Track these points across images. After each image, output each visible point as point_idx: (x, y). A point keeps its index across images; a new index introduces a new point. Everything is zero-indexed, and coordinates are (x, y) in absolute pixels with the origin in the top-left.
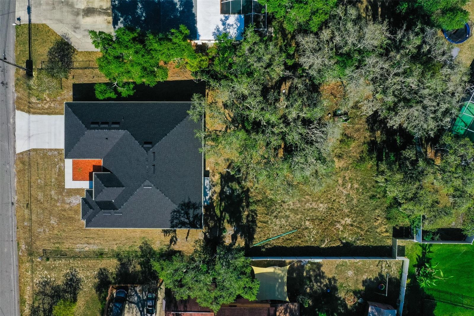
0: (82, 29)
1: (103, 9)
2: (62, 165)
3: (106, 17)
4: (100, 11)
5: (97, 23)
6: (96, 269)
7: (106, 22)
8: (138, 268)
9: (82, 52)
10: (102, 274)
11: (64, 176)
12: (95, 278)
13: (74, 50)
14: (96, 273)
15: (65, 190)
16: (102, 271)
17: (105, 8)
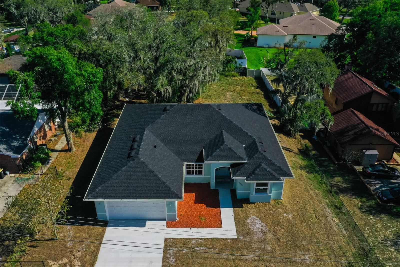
6: (365, 217)
8: (338, 179)
10: (370, 211)
12: (382, 218)
14: (372, 218)
16: (363, 212)
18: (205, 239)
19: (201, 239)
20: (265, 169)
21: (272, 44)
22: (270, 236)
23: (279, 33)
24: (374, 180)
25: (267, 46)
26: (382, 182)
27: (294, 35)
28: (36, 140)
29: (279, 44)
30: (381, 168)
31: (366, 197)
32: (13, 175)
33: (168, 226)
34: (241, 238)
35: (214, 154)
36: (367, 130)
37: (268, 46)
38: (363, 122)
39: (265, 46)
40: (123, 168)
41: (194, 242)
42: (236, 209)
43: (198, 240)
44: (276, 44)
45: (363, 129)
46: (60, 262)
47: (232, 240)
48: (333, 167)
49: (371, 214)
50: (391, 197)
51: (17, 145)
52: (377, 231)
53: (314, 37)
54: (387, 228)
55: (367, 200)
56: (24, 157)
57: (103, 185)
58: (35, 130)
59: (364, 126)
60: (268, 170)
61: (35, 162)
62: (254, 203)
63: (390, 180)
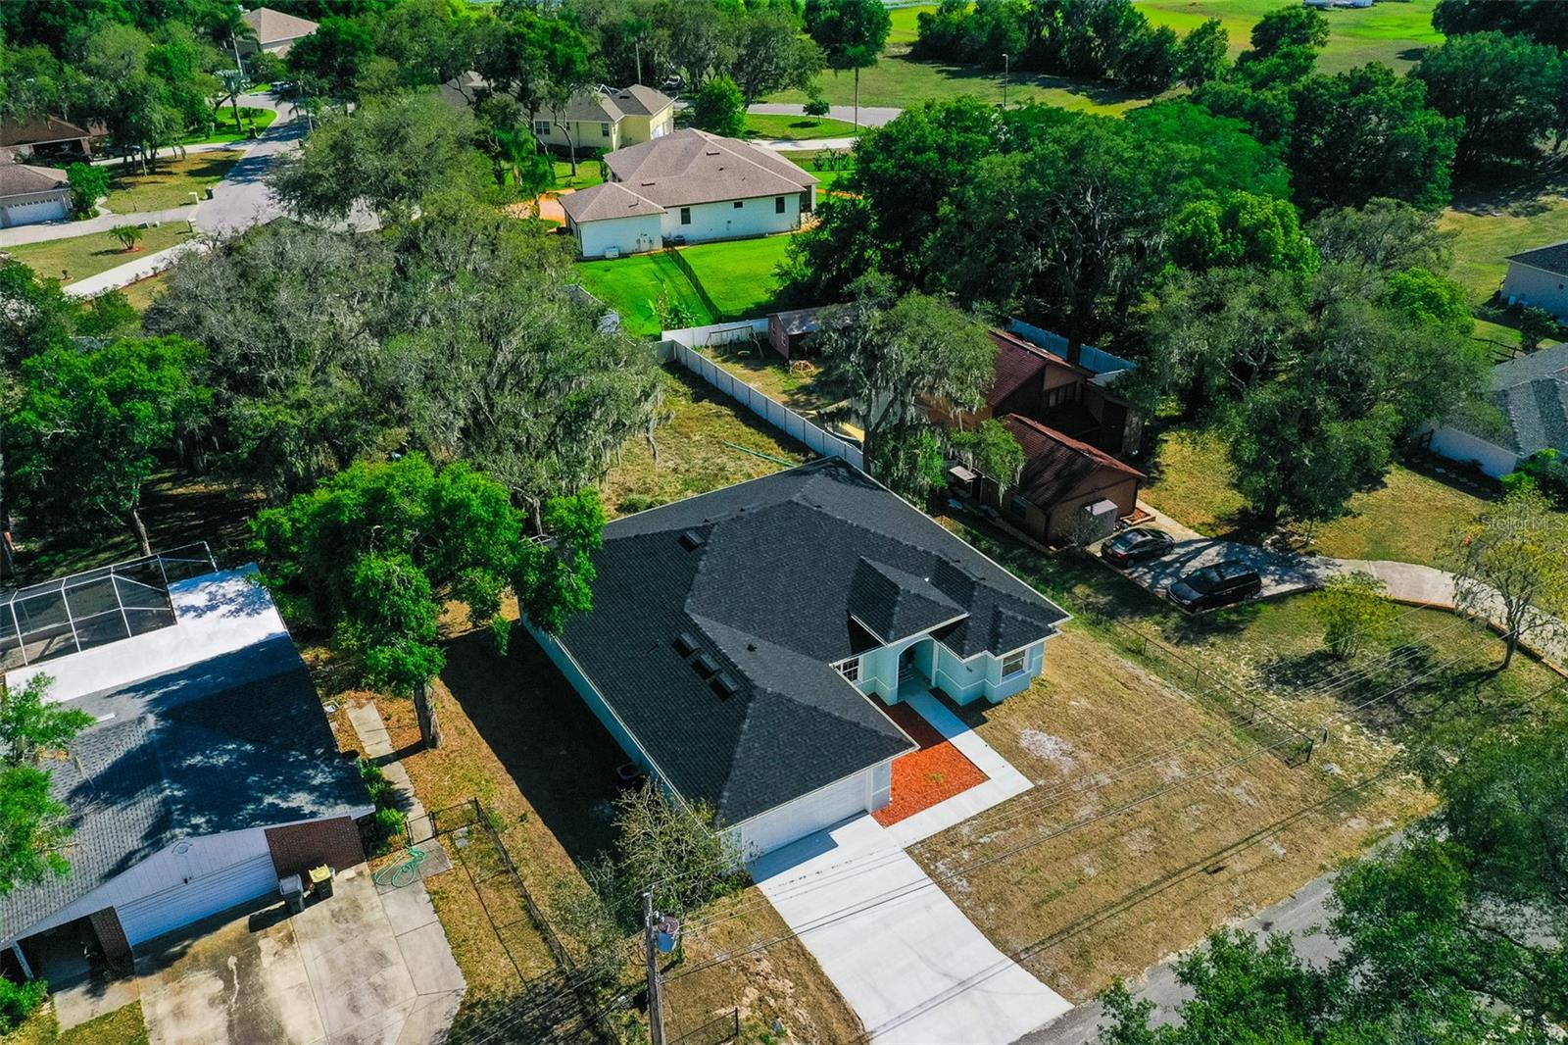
0: (355, 1022)
1: (229, 986)
3: (266, 960)
4: (241, 993)
5: (304, 978)
7: (287, 952)
9: (467, 975)
11: (1000, 808)
13: (468, 1006)
17: (220, 984)
18: (980, 815)
19: (974, 818)
20: (1014, 618)
21: (629, 245)
22: (1084, 755)
23: (640, 209)
25: (616, 253)
26: (1151, 569)
27: (681, 208)
29: (648, 241)
30: (1140, 539)
31: (1158, 612)
32: (349, 873)
33: (884, 822)
34: (1041, 782)
35: (895, 621)
36: (1080, 460)
37: (619, 251)
38: (1062, 444)
39: (608, 254)
40: (745, 727)
41: (966, 830)
42: (978, 728)
43: (969, 823)
44: (639, 241)
45: (1071, 461)
47: (1029, 793)
48: (1050, 565)
49: (1191, 643)
50: (1196, 595)
52: (1227, 673)
53: (738, 205)
54: (1235, 659)
55: (1165, 617)
57: (729, 784)
59: (1069, 452)
60: (1020, 618)
62: (1000, 703)
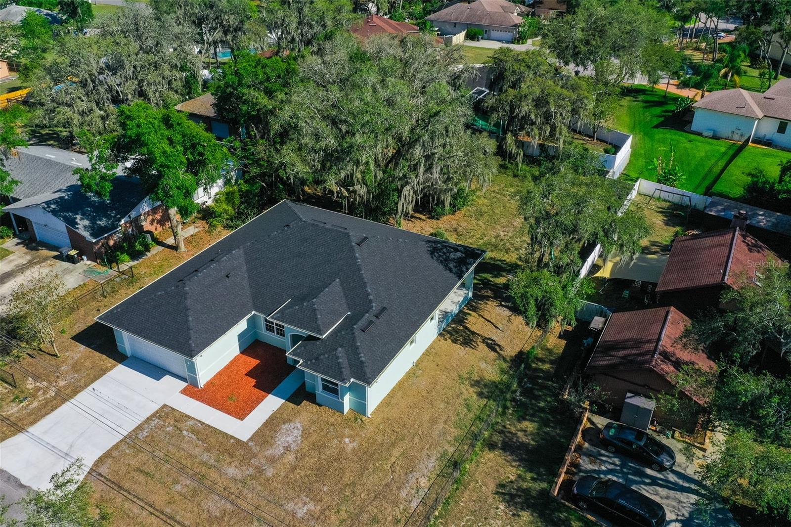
2: (190, 423)
6: (490, 501)
8: (529, 426)
10: (512, 496)
11: (216, 431)
12: (519, 516)
14: (502, 507)
15: (250, 444)
16: (503, 494)
19: (202, 423)
21: (725, 131)
23: (743, 112)
24: (611, 455)
25: (711, 134)
27: (780, 120)
28: (143, 224)
29: (739, 134)
32: (89, 262)
33: (184, 392)
37: (713, 133)
39: (705, 134)
42: (288, 404)
43: (197, 423)
44: (733, 132)
46: (38, 384)
47: (238, 441)
51: (103, 225)
56: (111, 243)
57: (125, 307)
58: (143, 209)
61: (122, 253)
62: (320, 405)
63: (643, 467)
